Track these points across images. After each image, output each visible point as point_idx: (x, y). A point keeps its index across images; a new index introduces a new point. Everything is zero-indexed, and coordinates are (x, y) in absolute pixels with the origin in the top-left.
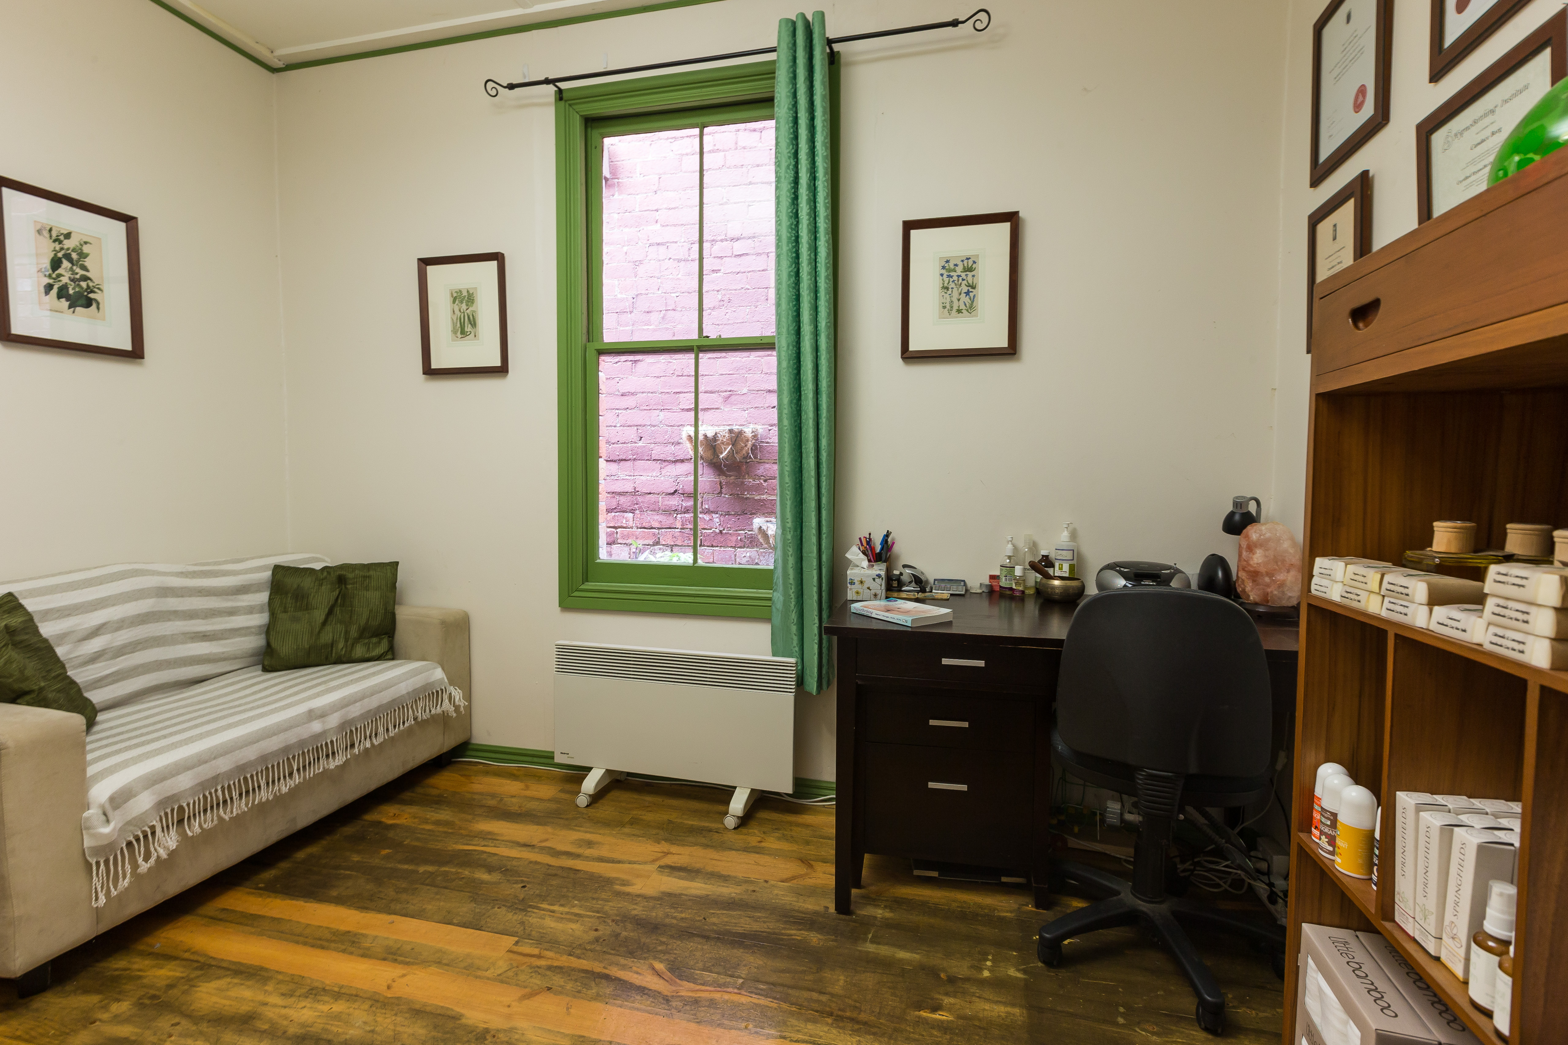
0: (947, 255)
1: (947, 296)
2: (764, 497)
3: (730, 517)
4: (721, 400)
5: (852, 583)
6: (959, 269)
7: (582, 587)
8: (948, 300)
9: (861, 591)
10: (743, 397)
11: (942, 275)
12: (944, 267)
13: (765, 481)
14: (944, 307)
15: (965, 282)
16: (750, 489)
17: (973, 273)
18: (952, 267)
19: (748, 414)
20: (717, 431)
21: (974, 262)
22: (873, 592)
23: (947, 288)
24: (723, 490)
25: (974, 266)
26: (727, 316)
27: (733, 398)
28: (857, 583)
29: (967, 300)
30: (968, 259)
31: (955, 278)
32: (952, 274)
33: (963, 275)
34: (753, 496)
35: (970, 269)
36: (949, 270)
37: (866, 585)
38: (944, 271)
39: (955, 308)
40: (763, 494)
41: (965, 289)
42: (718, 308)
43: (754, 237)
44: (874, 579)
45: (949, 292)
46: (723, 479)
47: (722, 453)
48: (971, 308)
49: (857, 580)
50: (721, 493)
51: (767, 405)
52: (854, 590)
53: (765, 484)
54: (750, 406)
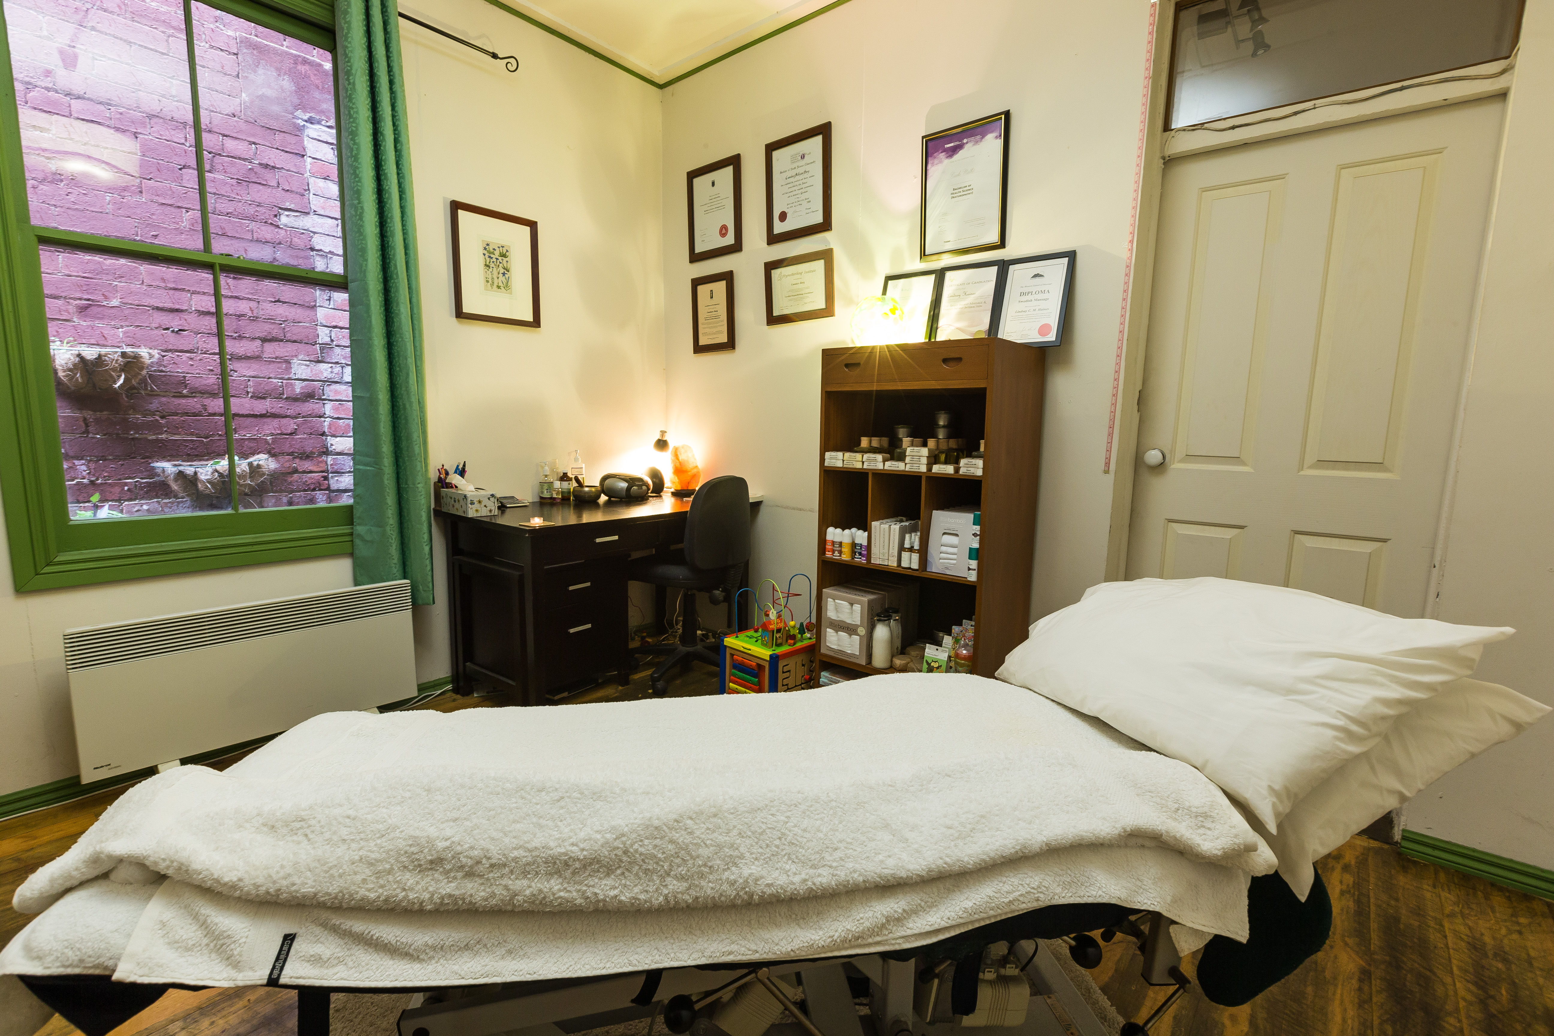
0: (489, 240)
1: (489, 272)
2: (164, 436)
3: (107, 462)
4: (72, 309)
5: (472, 503)
6: (497, 253)
7: (61, 558)
8: (490, 277)
9: (479, 509)
10: (112, 311)
11: (484, 254)
12: (485, 249)
13: (162, 417)
14: (488, 281)
15: (501, 265)
16: (138, 427)
17: (507, 259)
18: (492, 250)
19: (125, 333)
20: (103, 353)
21: (507, 251)
22: (488, 508)
23: (489, 266)
24: (91, 429)
25: (507, 254)
26: (72, 198)
27: (94, 310)
28: (476, 503)
29: (503, 279)
30: (503, 247)
31: (494, 260)
32: (492, 256)
33: (500, 258)
34: (145, 436)
35: (504, 255)
36: (489, 252)
37: (483, 504)
38: (485, 252)
39: (496, 284)
40: (162, 434)
41: (502, 271)
42: (51, 182)
43: (110, 105)
44: (489, 499)
45: (491, 270)
46: (89, 414)
47: (115, 382)
48: (507, 286)
49: (476, 500)
50: (87, 432)
51: (154, 325)
52: (474, 509)
53: (163, 421)
54: (127, 323)
